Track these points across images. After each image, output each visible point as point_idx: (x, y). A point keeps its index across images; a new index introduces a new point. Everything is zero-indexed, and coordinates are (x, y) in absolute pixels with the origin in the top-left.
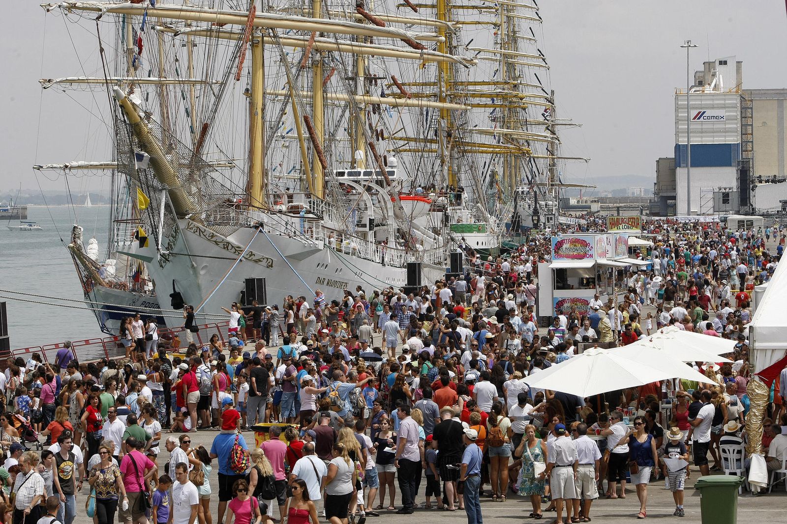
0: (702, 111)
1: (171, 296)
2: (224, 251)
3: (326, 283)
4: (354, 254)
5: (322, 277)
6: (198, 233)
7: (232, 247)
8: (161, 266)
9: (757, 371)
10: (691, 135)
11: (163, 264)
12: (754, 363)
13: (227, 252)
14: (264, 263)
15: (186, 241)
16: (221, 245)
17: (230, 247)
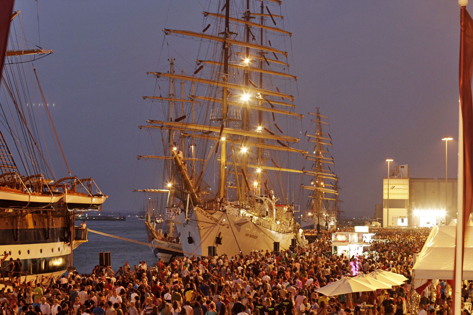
0: (394, 186)
1: (188, 238)
2: (211, 220)
3: (249, 236)
4: (260, 225)
5: (248, 233)
6: (201, 212)
7: (214, 219)
8: (184, 226)
9: (415, 288)
10: (389, 195)
11: (185, 225)
12: (414, 285)
13: (212, 221)
14: (226, 226)
15: (196, 216)
16: (209, 218)
17: (213, 219)
